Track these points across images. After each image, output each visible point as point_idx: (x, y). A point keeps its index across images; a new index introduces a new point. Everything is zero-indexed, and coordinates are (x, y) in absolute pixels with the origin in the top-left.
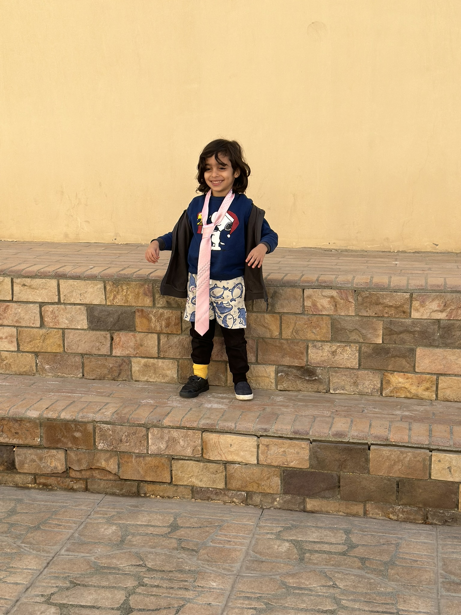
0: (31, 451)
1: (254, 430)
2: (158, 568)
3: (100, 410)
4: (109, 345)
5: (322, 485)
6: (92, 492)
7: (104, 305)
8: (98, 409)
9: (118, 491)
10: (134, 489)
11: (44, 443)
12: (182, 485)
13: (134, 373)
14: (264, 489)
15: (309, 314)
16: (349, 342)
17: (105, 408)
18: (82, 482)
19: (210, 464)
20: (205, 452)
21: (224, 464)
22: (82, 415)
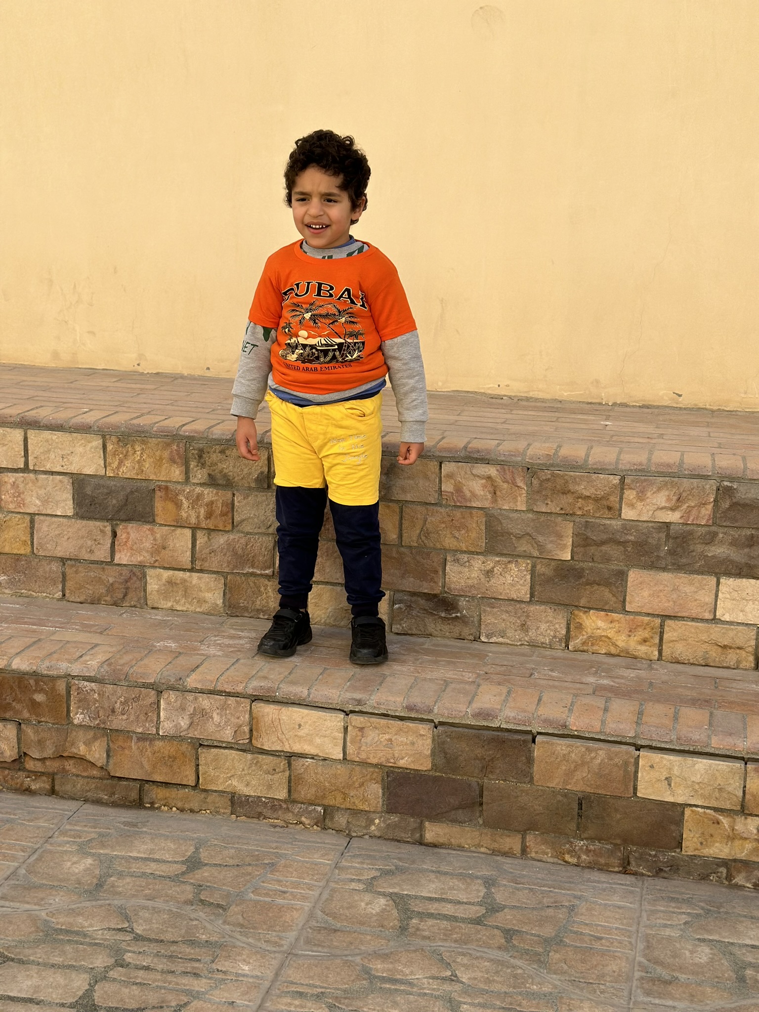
1: (339, 701)
2: (153, 936)
3: (81, 656)
4: (109, 545)
5: (452, 800)
6: (62, 797)
7: (102, 477)
8: (78, 654)
9: (106, 797)
10: (134, 795)
12: (216, 791)
13: (150, 594)
14: (354, 803)
15: (450, 505)
16: (515, 556)
17: (91, 653)
18: (44, 778)
19: (264, 757)
20: (255, 735)
21: (287, 758)
22: (48, 664)
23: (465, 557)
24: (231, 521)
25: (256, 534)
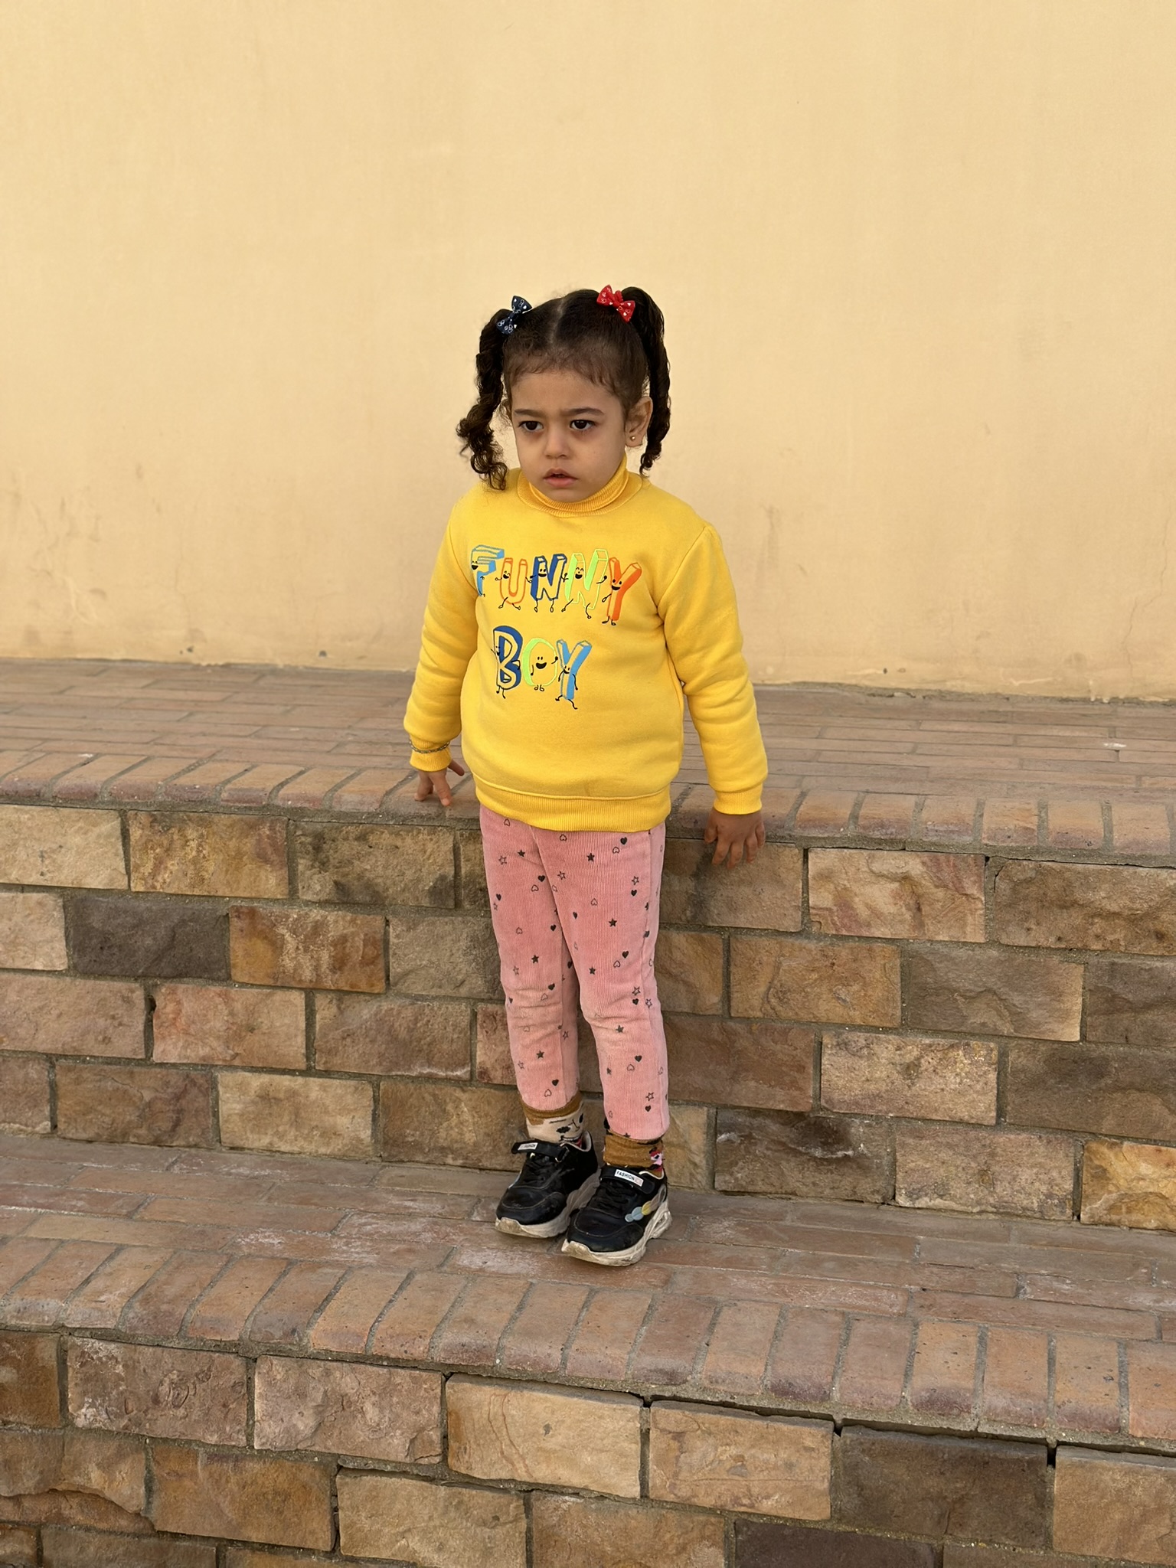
1: (630, 1375)
3: (88, 1280)
4: (141, 1027)
7: (121, 893)
12: (374, 1561)
13: (226, 1121)
15: (826, 935)
16: (962, 1035)
17: (108, 1270)
19: (474, 1492)
20: (454, 1448)
21: (522, 1495)
22: (19, 1302)
23: (861, 1038)
24: (382, 974)
25: (434, 998)
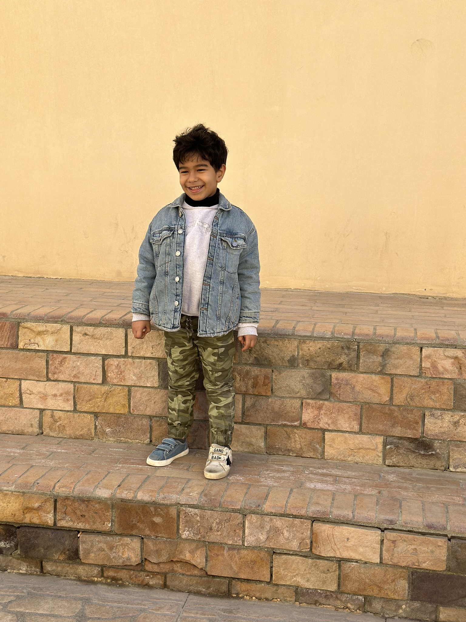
0: (100, 538)
1: (377, 521)
5: (460, 591)
6: (172, 590)
8: (180, 487)
9: (204, 590)
10: (224, 588)
11: (116, 528)
12: (284, 585)
14: (387, 594)
15: (428, 377)
18: (159, 576)
19: (321, 561)
20: (315, 546)
21: (338, 562)
22: (163, 496)
23: (438, 413)
24: (270, 389)
25: (287, 398)
